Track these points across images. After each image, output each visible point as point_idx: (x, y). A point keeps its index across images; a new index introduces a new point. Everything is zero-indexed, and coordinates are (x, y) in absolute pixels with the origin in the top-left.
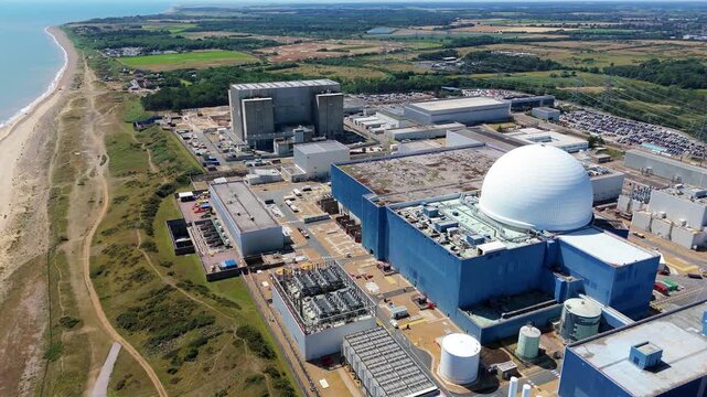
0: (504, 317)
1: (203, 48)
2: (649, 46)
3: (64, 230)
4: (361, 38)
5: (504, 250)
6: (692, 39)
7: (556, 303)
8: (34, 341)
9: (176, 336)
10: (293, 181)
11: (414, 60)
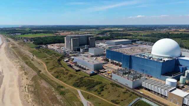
0: (173, 76)
1: (39, 33)
2: (148, 31)
3: (38, 69)
4: (79, 31)
5: (169, 60)
6: (156, 30)
7: (181, 73)
8: (54, 92)
9: (94, 87)
10: (91, 57)
11: (97, 34)
